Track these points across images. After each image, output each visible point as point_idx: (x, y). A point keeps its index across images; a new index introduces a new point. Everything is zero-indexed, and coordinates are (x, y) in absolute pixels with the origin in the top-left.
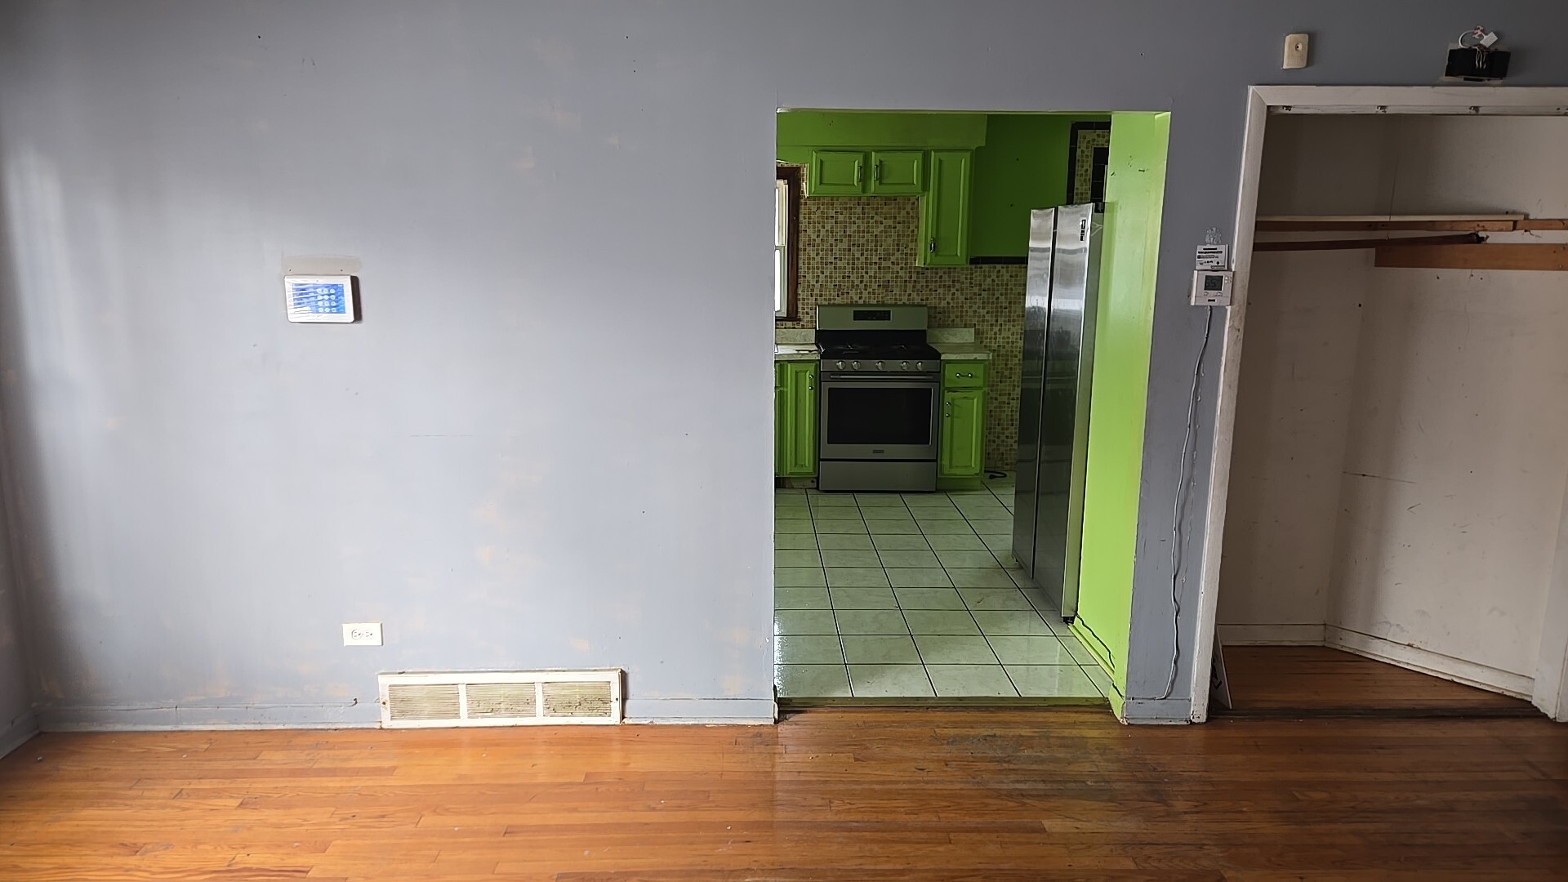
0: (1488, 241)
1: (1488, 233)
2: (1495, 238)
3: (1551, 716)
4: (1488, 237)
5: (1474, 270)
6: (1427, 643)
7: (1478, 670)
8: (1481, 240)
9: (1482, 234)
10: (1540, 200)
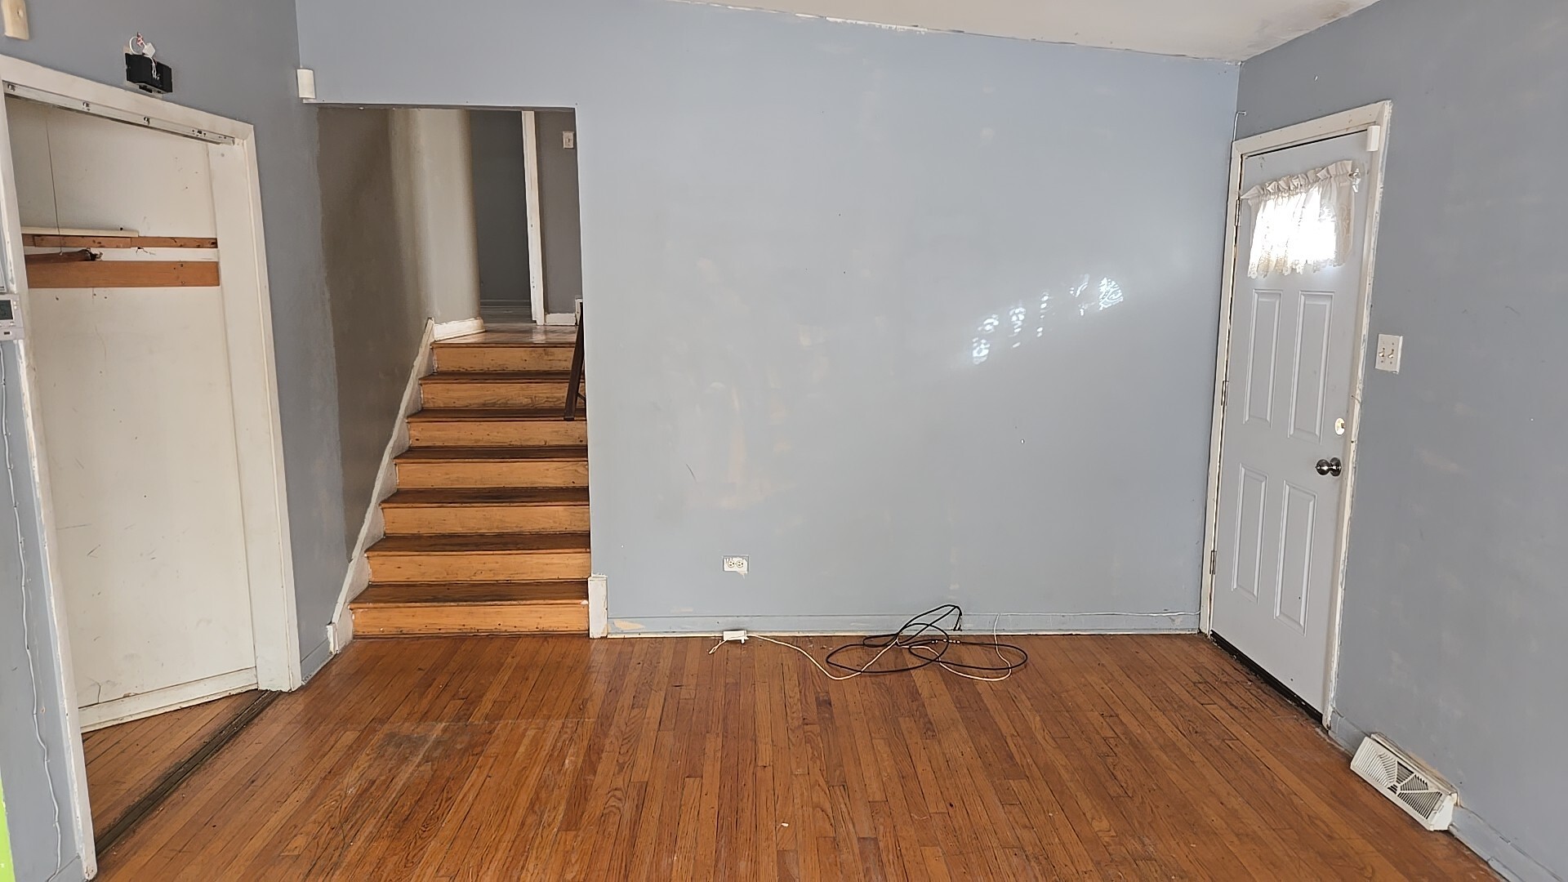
0: (103, 258)
1: (101, 250)
2: (109, 255)
3: (285, 689)
4: (101, 254)
5: (95, 289)
6: (143, 685)
7: (201, 684)
8: (94, 257)
9: (94, 251)
10: (145, 218)
